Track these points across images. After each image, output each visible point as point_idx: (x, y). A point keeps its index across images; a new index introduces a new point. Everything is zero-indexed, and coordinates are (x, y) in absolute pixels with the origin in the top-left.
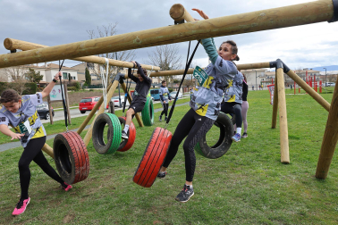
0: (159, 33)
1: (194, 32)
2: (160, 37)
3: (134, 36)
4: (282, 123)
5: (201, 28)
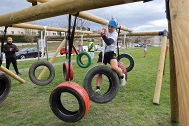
0: (22, 13)
1: (40, 12)
2: (23, 16)
3: (10, 15)
4: (159, 75)
5: (43, 9)
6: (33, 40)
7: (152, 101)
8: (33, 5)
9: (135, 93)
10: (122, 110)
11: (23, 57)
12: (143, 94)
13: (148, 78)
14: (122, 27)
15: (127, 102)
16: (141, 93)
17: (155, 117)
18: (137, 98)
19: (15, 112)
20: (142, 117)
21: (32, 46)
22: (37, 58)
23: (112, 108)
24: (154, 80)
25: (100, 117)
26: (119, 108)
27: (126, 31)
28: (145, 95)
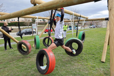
0: (28, 10)
1: (38, 9)
2: (29, 11)
3: (22, 11)
4: (105, 45)
5: (40, 7)
6: (29, 24)
7: (100, 60)
8: (34, 5)
9: (90, 56)
10: (82, 65)
11: (24, 34)
12: (95, 56)
13: (98, 47)
14: (82, 16)
15: (85, 60)
16: (93, 56)
17: (102, 70)
18: (91, 58)
19: (23, 63)
20: (94, 69)
21: (28, 28)
22: (32, 35)
23: (76, 63)
24: (102, 48)
25: (69, 68)
26: (80, 64)
27: (84, 18)
28: (96, 56)
